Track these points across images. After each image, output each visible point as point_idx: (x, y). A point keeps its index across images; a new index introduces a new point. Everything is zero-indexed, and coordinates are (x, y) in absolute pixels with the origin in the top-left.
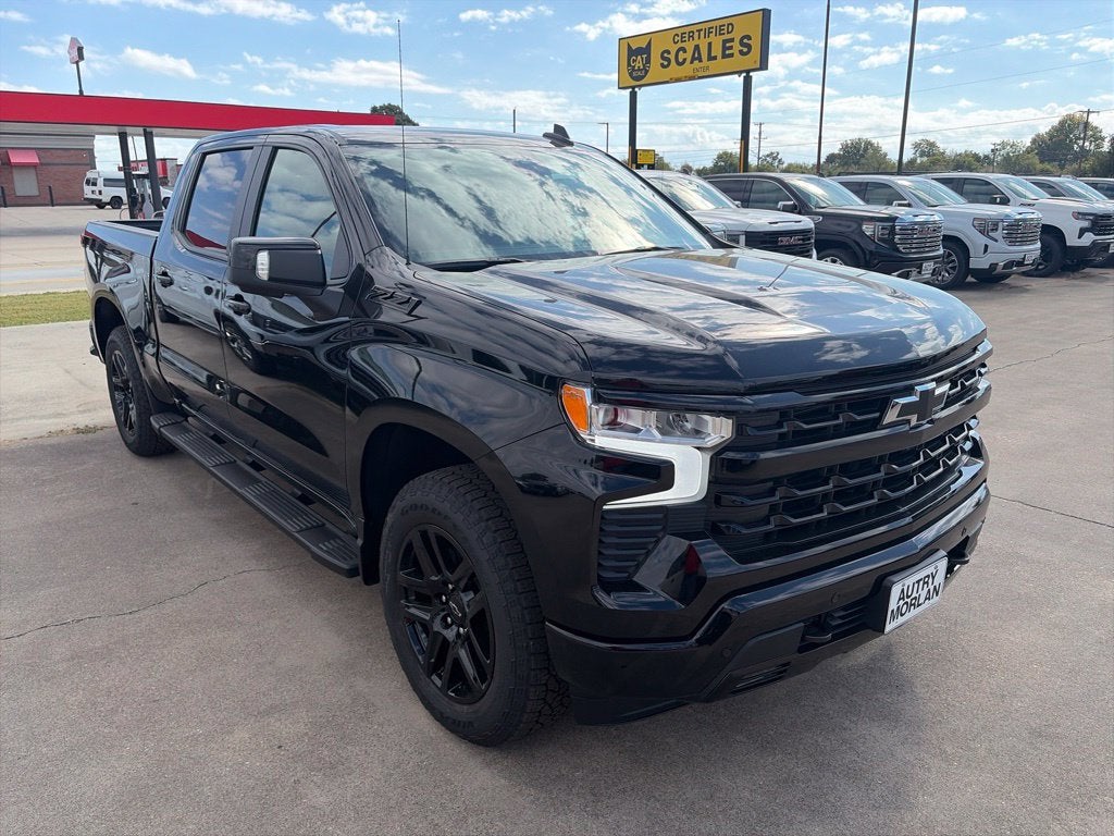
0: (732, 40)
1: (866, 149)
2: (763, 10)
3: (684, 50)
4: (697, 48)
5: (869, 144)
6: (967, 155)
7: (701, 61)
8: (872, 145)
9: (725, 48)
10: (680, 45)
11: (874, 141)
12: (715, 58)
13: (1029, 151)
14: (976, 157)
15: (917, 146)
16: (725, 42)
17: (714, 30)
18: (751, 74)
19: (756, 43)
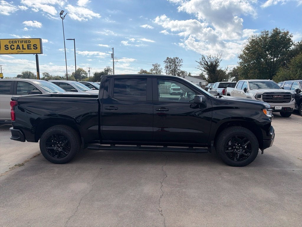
0: (31, 45)
1: (30, 74)
2: (40, 39)
3: (14, 46)
4: (18, 45)
5: (30, 73)
6: (57, 77)
7: (20, 49)
8: (31, 73)
9: (28, 47)
10: (12, 44)
11: (32, 72)
12: (25, 49)
13: (72, 76)
14: (60, 77)
15: (44, 74)
16: (28, 45)
17: (24, 41)
18: (38, 54)
19: (38, 46)
